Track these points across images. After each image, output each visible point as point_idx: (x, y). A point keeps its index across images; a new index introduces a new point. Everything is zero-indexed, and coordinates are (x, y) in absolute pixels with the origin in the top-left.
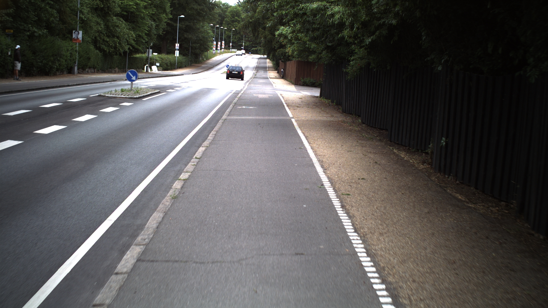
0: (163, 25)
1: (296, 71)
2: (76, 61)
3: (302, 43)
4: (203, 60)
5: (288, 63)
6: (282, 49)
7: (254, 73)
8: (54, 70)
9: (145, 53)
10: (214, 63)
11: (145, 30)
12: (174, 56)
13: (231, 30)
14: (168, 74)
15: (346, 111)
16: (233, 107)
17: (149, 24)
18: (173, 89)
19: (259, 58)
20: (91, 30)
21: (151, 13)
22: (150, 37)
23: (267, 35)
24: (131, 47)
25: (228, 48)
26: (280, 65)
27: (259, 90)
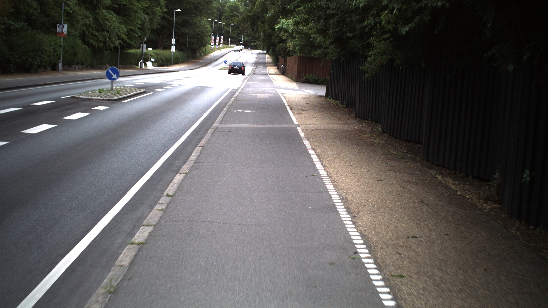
0: (158, 19)
1: (298, 67)
2: (60, 57)
3: (303, 37)
4: (201, 55)
5: (289, 59)
6: (282, 44)
7: (253, 69)
8: (34, 66)
9: (139, 48)
10: (212, 58)
11: (137, 24)
12: (170, 51)
13: (230, 25)
14: (163, 70)
15: (360, 116)
16: (228, 111)
17: (142, 17)
18: (162, 88)
19: (258, 54)
20: (78, 24)
21: (144, 6)
22: (143, 31)
23: (267, 29)
24: (123, 42)
25: (227, 43)
26: (280, 60)
27: (257, 88)
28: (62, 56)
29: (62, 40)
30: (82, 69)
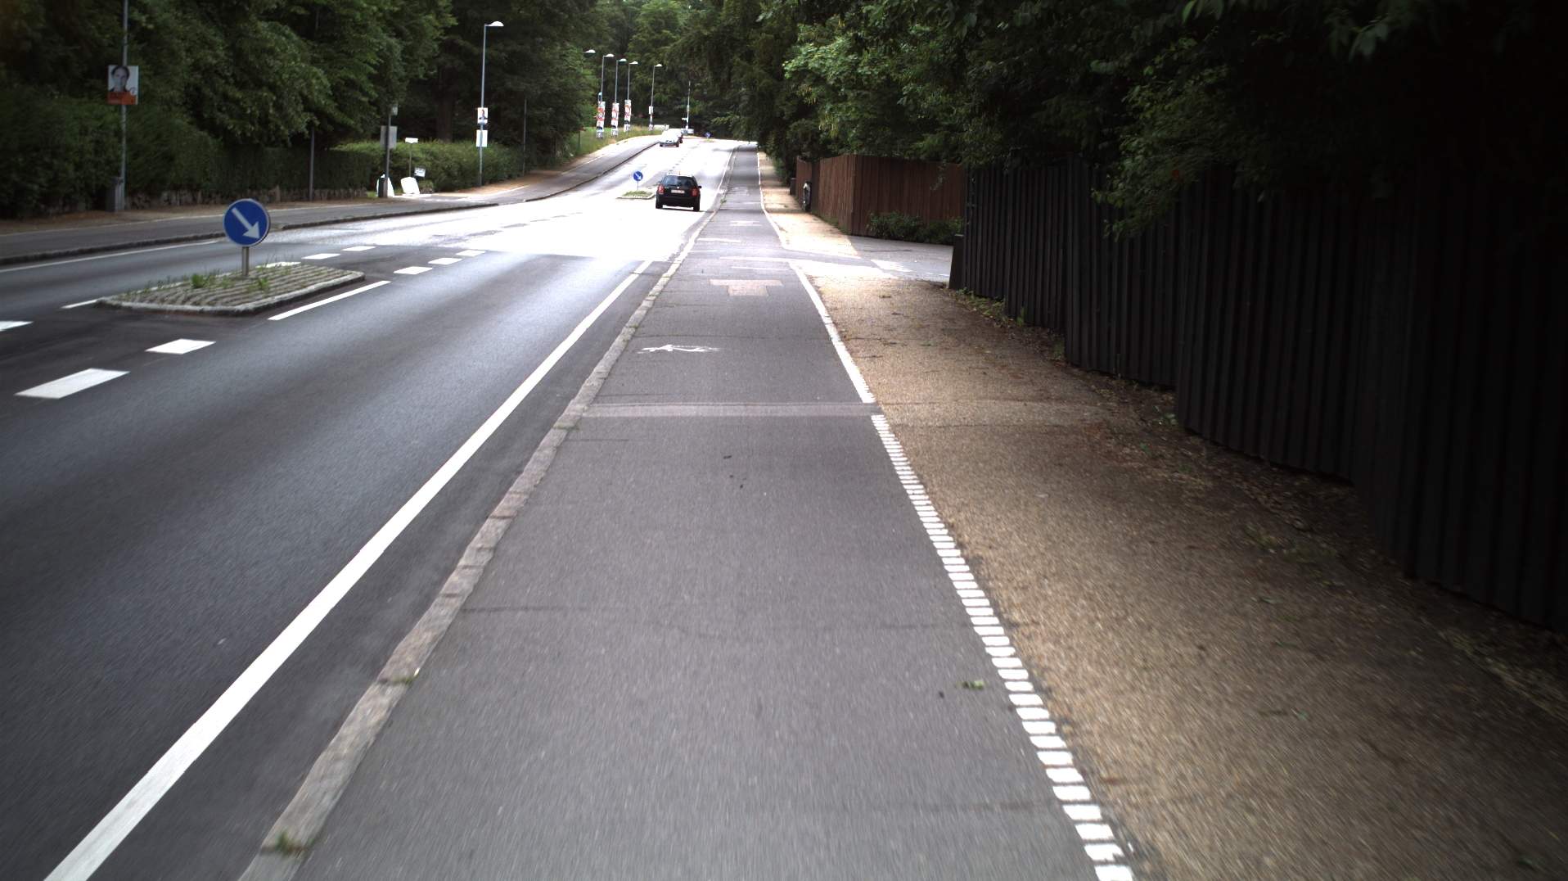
0: (430, 46)
1: (855, 188)
2: (119, 167)
3: (871, 97)
4: (567, 157)
5: (825, 164)
6: (803, 120)
7: (719, 195)
9: (376, 136)
10: (598, 166)
11: (366, 65)
12: (472, 146)
13: (651, 69)
14: (448, 204)
15: (1085, 363)
16: (625, 349)
17: (380, 44)
18: (424, 263)
19: (734, 151)
20: (176, 64)
21: (387, 8)
22: (386, 86)
23: (758, 77)
24: (319, 119)
25: (644, 120)
26: (798, 168)
27: (732, 258)
28: (123, 164)
29: (124, 117)
30: (195, 202)
